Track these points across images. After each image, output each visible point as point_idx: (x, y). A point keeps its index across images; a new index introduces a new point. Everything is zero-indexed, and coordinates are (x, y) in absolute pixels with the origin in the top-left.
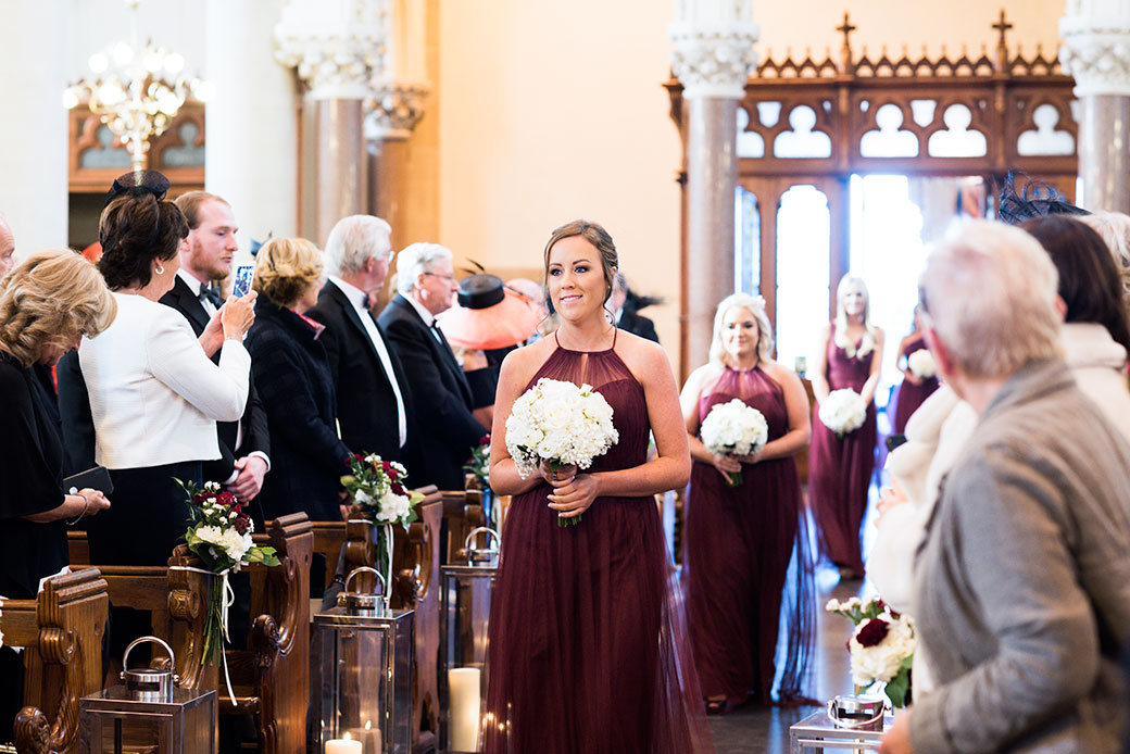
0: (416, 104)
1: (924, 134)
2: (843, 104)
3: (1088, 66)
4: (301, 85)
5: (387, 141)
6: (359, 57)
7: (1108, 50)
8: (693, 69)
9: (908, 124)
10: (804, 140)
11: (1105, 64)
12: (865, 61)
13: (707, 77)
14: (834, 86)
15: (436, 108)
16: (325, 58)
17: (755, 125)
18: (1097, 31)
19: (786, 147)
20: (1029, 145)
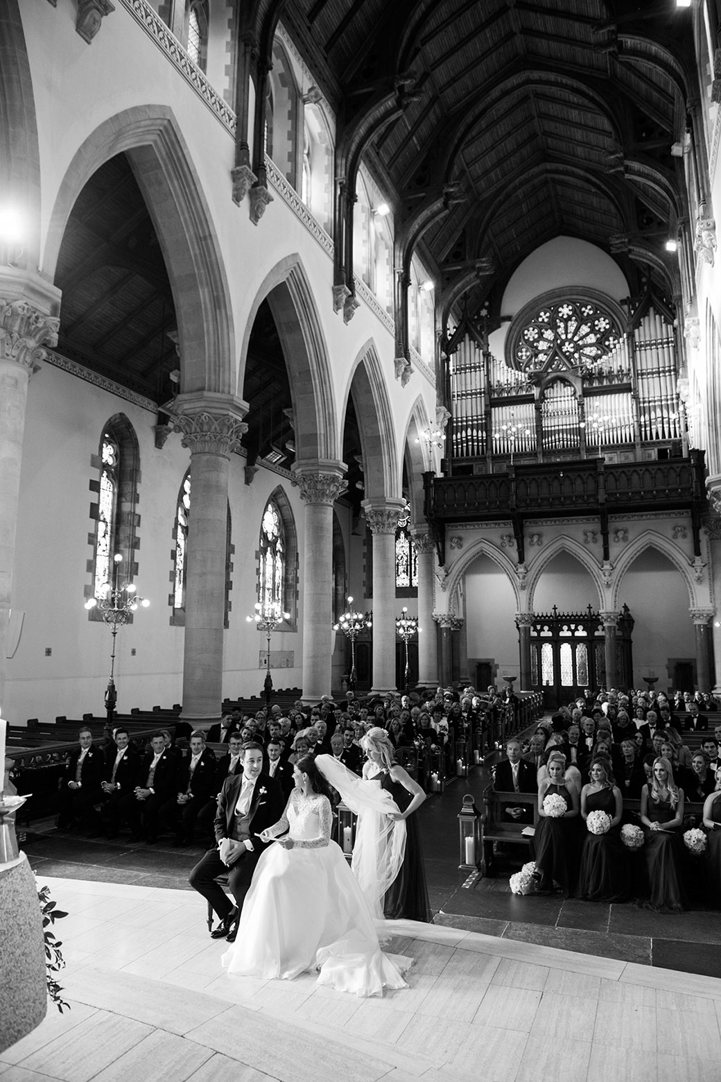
0: (461, 623)
1: (573, 632)
2: (555, 625)
3: (605, 620)
4: (437, 624)
5: (455, 631)
6: (450, 619)
7: (610, 617)
8: (520, 621)
9: (569, 629)
10: (546, 633)
11: (609, 620)
12: (559, 615)
13: (523, 623)
14: (552, 621)
15: (466, 623)
16: (443, 619)
17: (535, 630)
18: (607, 613)
19: (543, 634)
20: (597, 634)
